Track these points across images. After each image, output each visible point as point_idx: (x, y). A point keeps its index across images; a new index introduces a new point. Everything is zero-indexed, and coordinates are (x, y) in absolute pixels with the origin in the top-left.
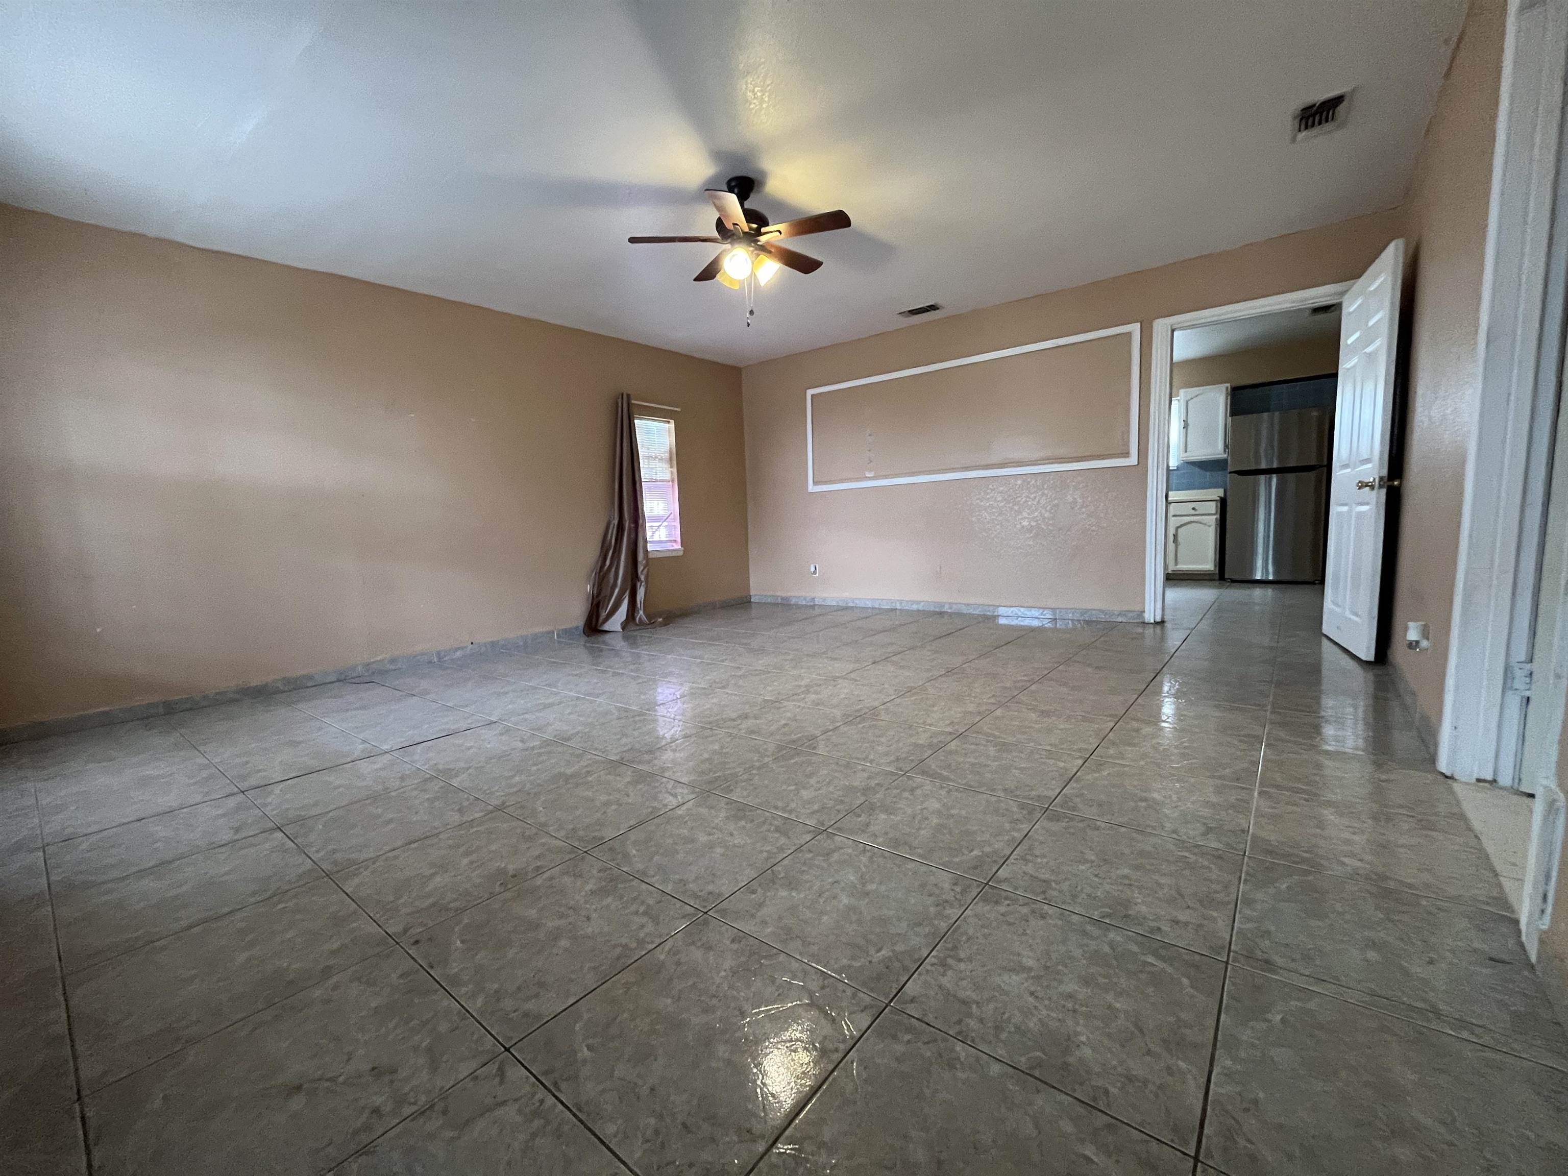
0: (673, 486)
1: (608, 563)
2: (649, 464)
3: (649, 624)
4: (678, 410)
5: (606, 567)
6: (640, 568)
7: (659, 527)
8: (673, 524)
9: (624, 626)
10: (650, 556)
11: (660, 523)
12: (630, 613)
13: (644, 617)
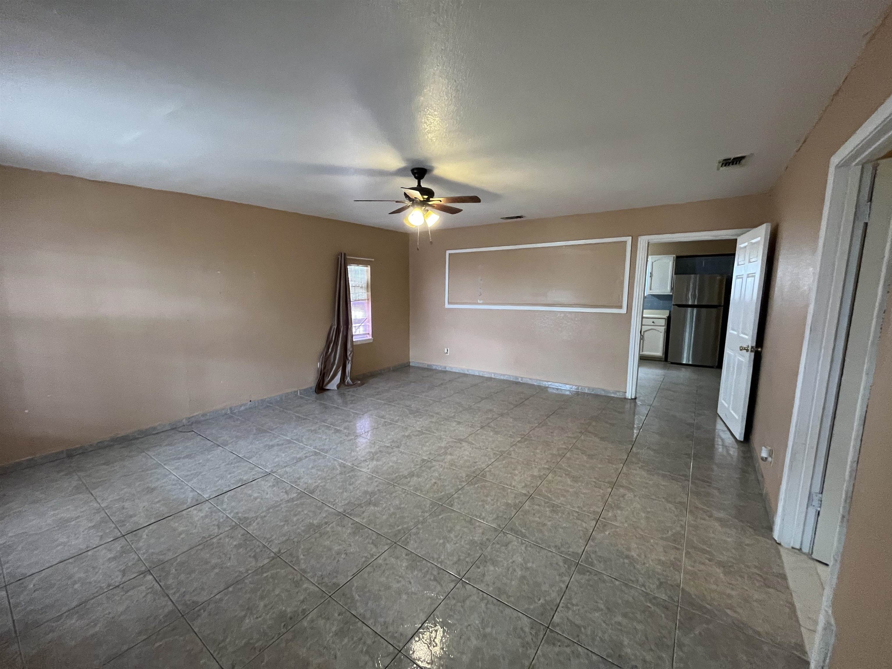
0: (368, 303)
1: (330, 350)
2: (355, 291)
3: (353, 385)
4: (373, 260)
5: (329, 353)
6: (349, 353)
7: (359, 326)
8: (368, 324)
9: (339, 386)
10: (354, 344)
11: (360, 324)
12: (342, 379)
13: (350, 381)
